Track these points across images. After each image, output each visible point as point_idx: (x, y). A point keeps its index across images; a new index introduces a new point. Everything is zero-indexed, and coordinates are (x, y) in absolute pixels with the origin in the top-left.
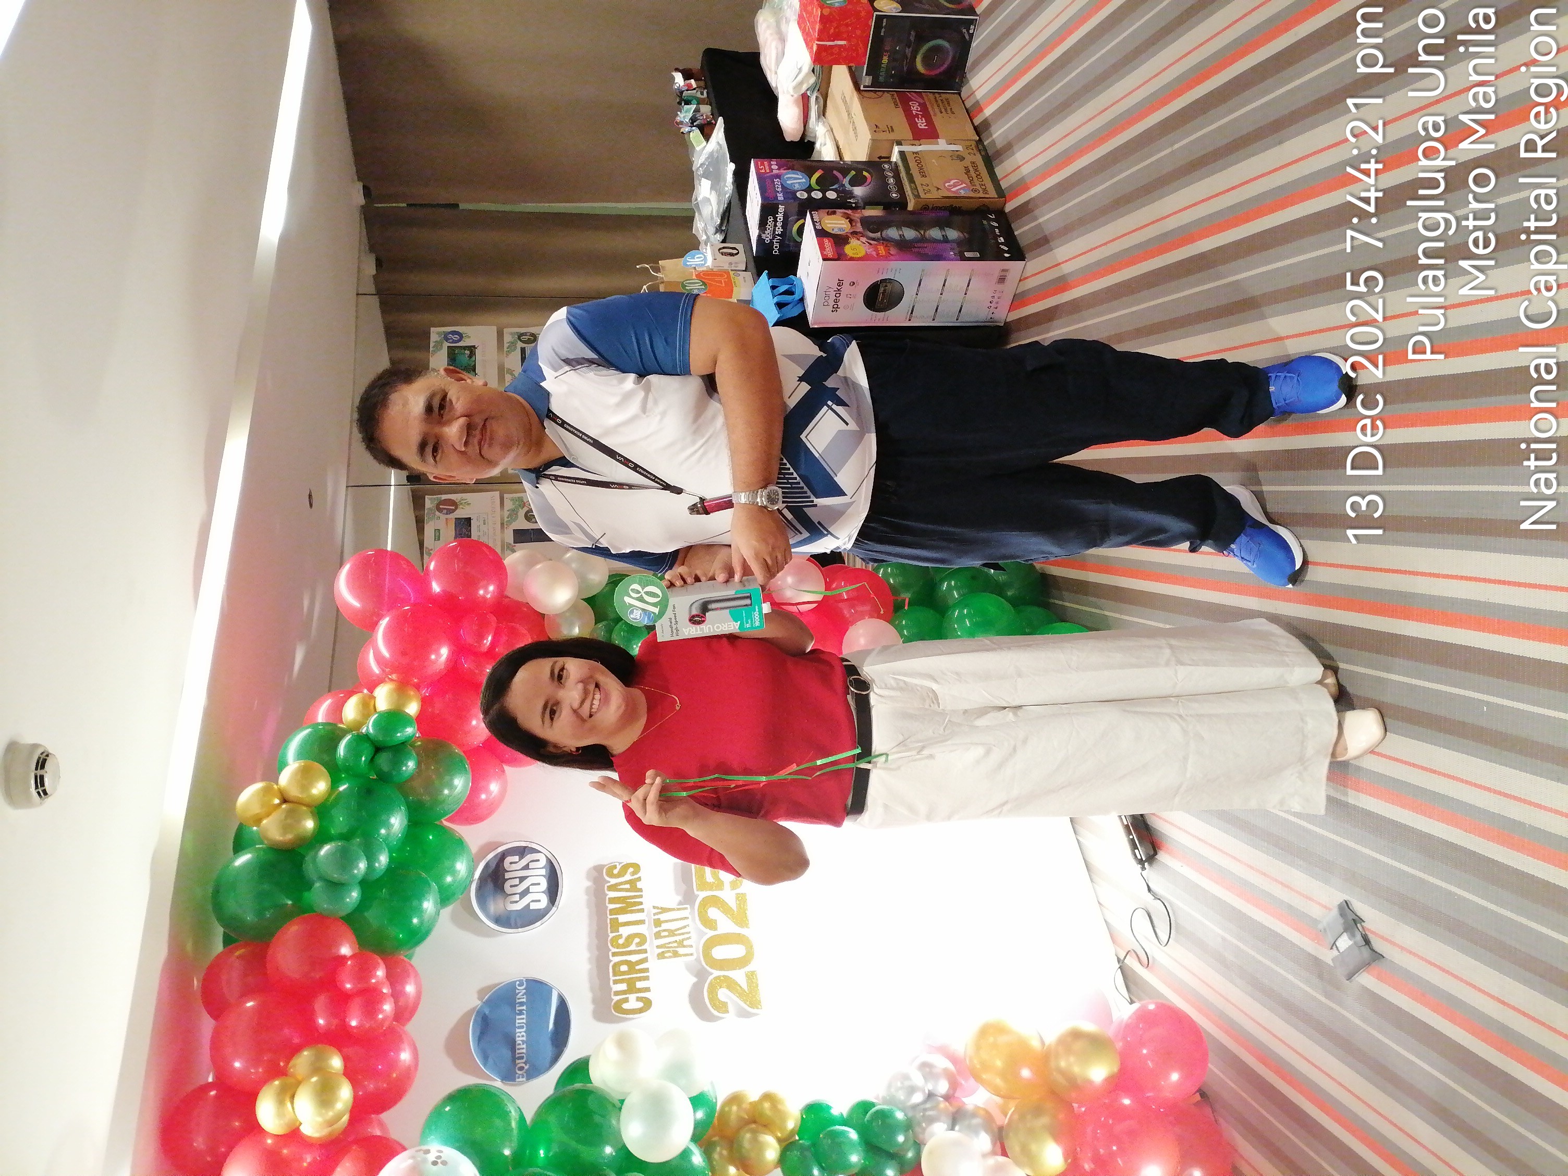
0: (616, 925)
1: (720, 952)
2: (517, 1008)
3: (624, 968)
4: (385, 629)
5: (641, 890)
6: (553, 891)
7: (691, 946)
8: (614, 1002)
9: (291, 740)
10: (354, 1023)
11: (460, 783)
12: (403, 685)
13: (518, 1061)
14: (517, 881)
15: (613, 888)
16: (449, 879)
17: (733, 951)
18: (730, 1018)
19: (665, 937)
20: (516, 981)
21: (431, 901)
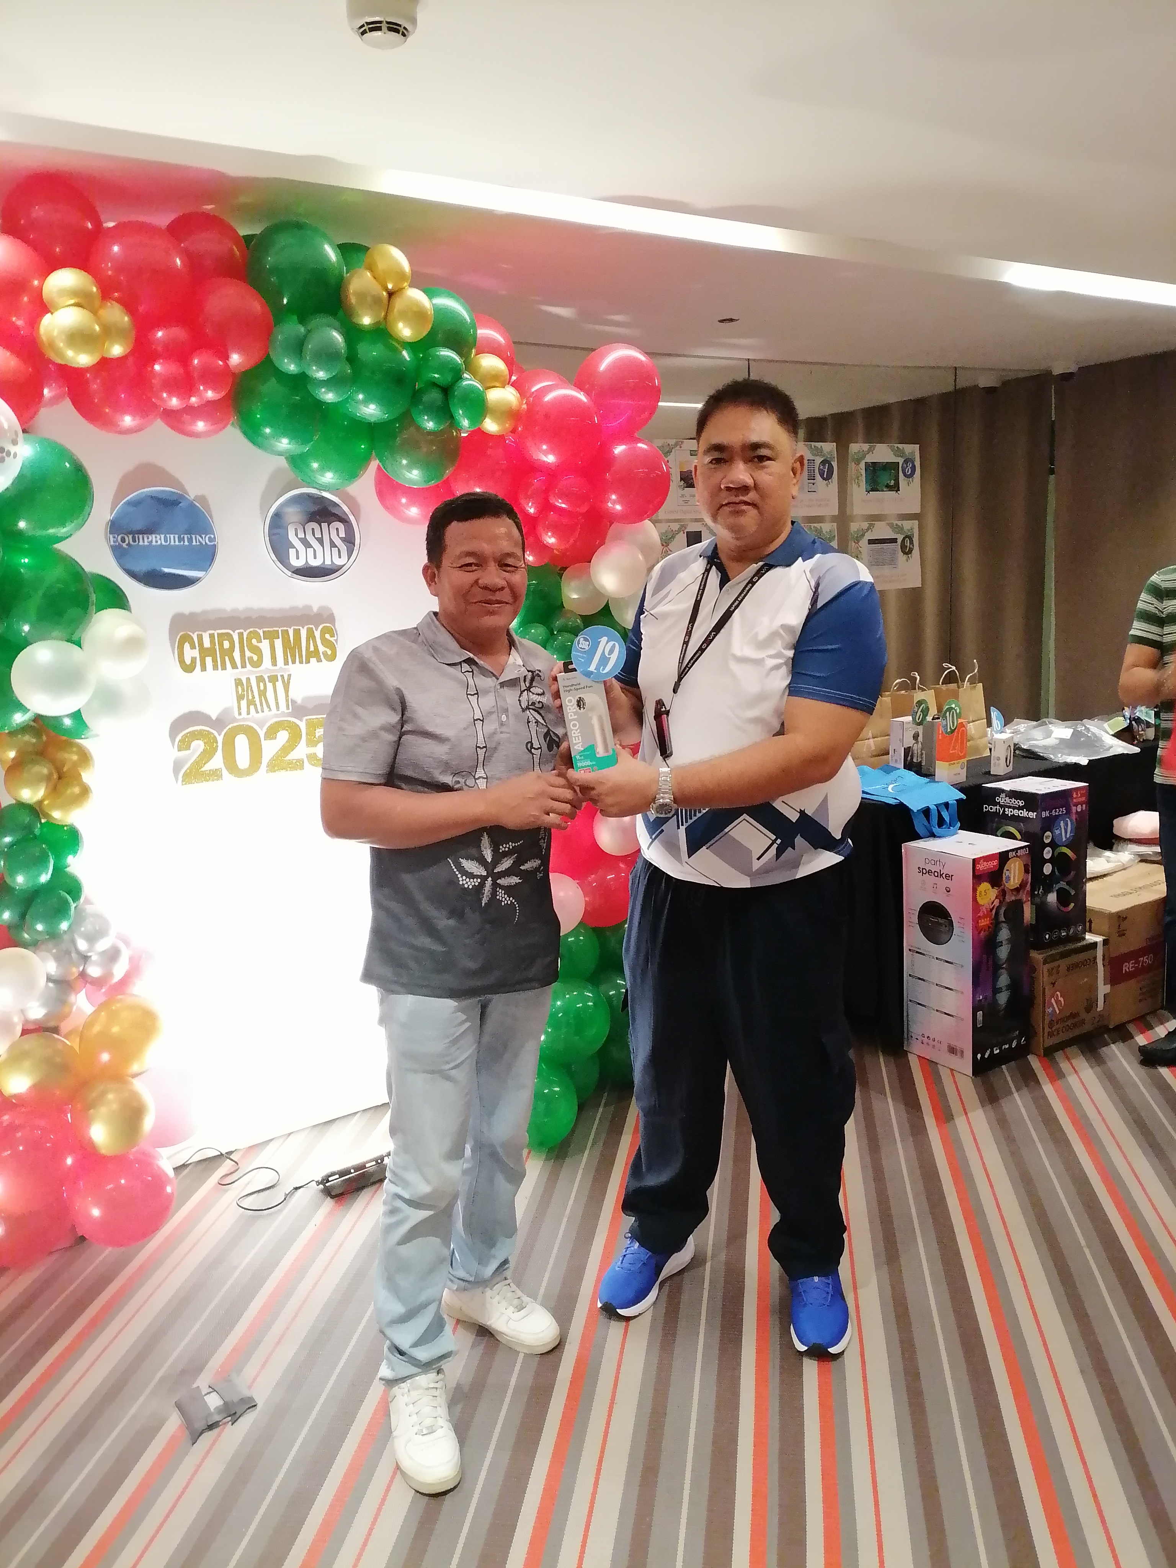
0: (271, 636)
1: (242, 743)
2: (186, 536)
3: (226, 645)
4: (577, 398)
5: (308, 662)
6: (308, 572)
7: (248, 713)
8: (191, 634)
9: (457, 301)
10: (157, 367)
11: (414, 476)
12: (514, 415)
13: (131, 536)
14: (318, 535)
15: (311, 635)
16: (315, 465)
17: (243, 758)
18: (173, 753)
19: (259, 687)
20: (214, 535)
21: (289, 446)
